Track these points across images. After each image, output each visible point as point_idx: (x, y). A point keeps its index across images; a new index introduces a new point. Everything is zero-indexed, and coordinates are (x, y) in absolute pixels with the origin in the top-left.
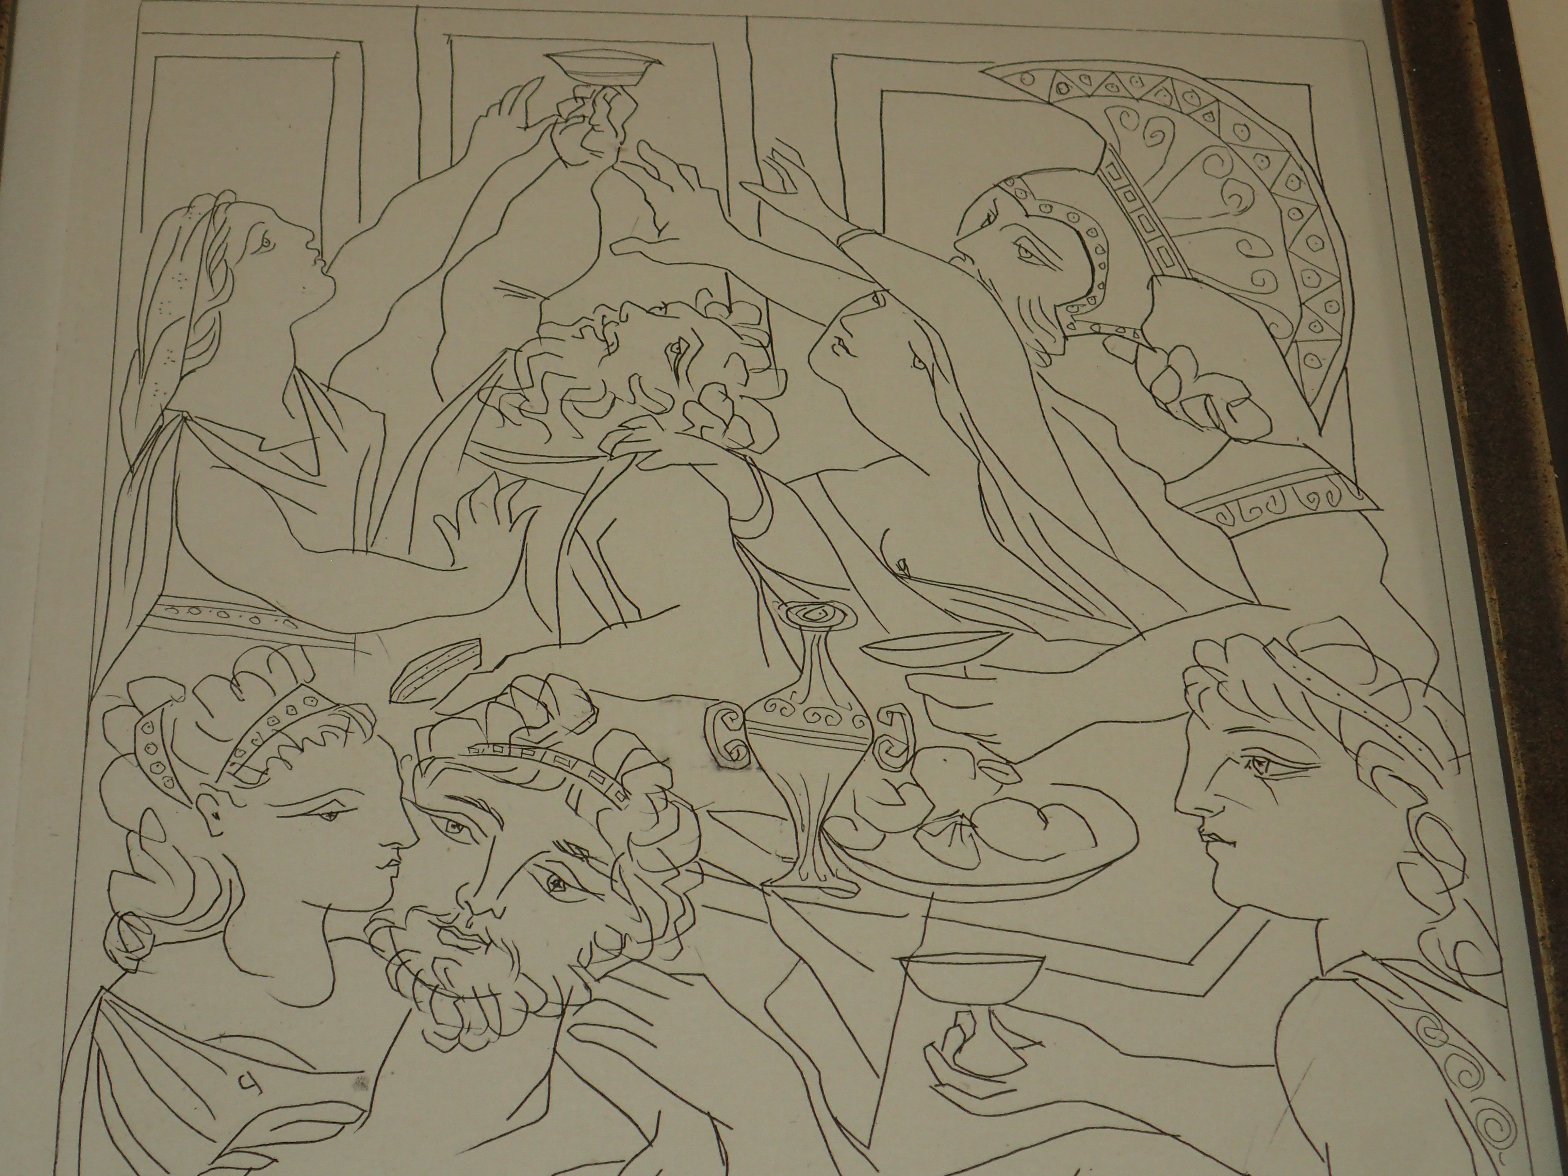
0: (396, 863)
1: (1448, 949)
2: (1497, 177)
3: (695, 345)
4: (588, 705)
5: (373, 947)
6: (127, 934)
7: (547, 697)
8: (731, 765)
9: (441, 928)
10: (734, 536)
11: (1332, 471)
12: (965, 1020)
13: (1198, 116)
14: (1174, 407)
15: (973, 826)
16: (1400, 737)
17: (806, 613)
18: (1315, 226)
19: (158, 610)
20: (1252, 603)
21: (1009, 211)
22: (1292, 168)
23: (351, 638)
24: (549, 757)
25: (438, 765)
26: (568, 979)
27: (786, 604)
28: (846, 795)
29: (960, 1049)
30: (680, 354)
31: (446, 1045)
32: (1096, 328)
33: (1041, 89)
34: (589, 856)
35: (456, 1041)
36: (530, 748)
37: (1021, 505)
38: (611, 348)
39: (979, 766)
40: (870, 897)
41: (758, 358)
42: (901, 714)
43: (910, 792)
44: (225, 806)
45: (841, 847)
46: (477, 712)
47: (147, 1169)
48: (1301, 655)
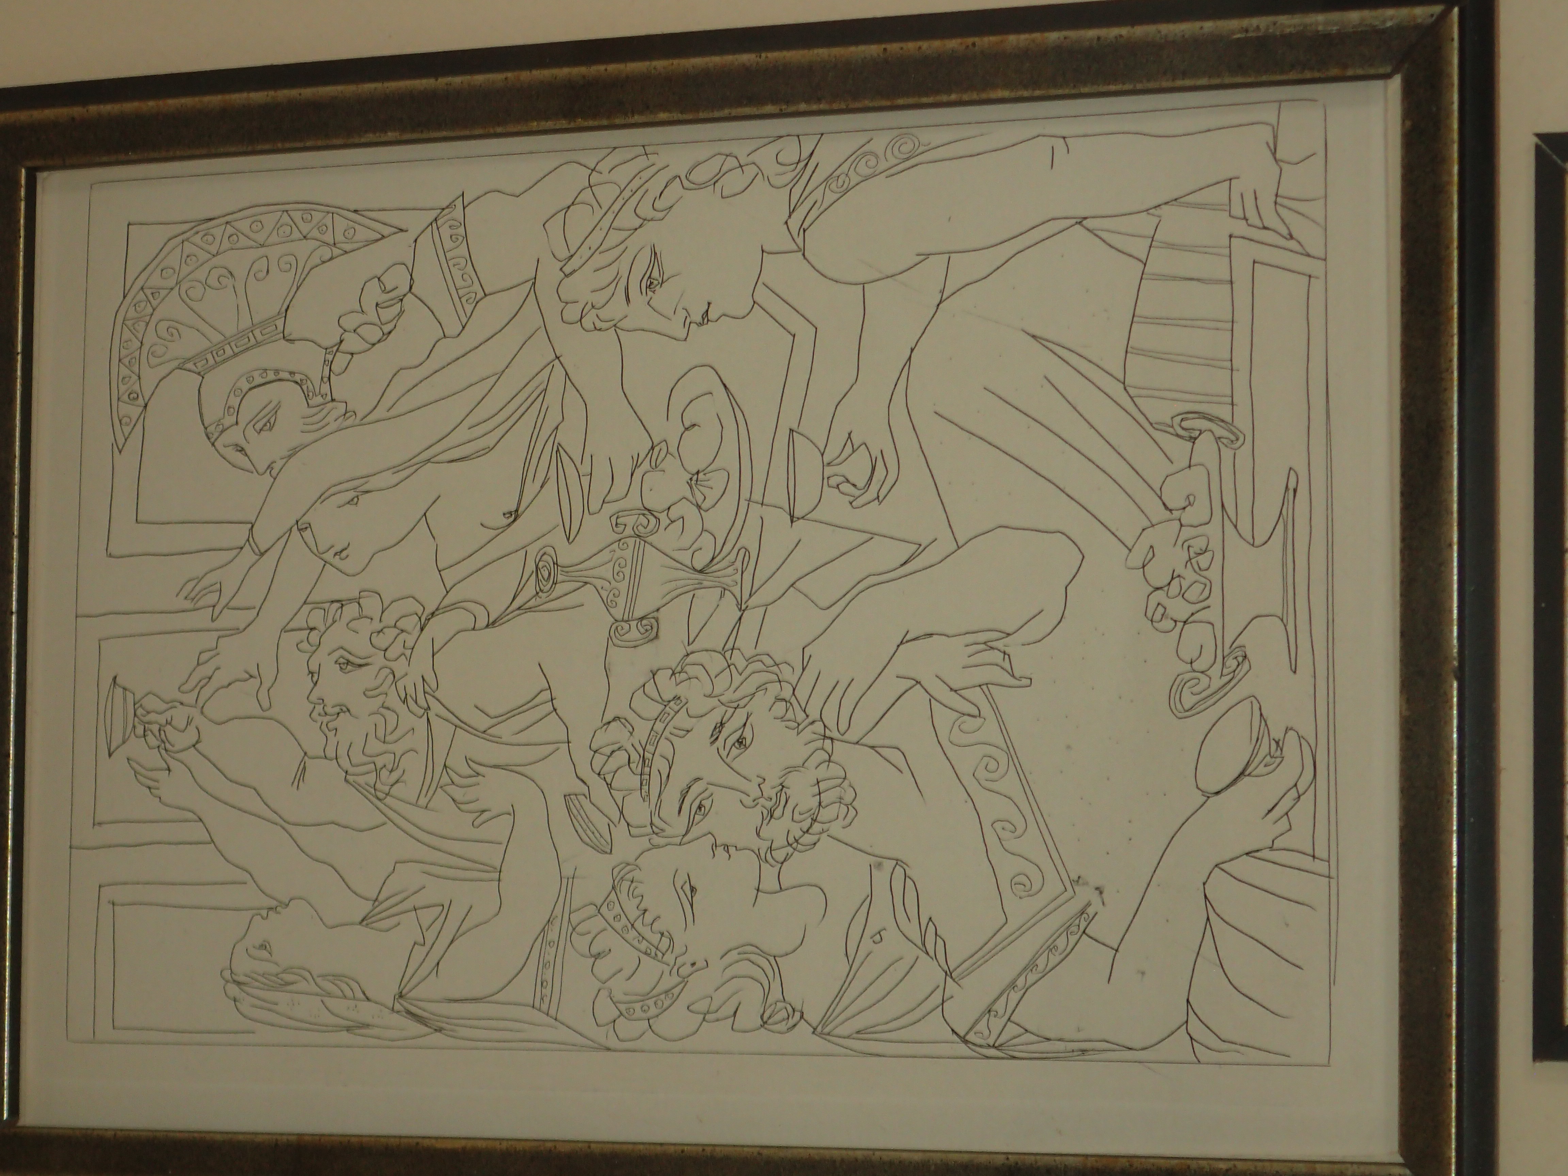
0: (726, 848)
1: (782, 169)
2: (213, 100)
3: (341, 652)
4: (613, 724)
5: (785, 860)
6: (777, 1018)
7: (607, 751)
8: (655, 630)
9: (771, 816)
10: (487, 626)
11: (434, 225)
12: (834, 481)
13: (154, 303)
14: (387, 329)
15: (698, 473)
16: (632, 191)
17: (544, 579)
18: (244, 226)
19: (544, 1008)
20: (534, 284)
21: (234, 435)
22: (197, 239)
23: (565, 881)
24: (651, 748)
25: (656, 820)
26: (807, 734)
27: (537, 593)
28: (676, 555)
29: (854, 485)
30: (348, 662)
31: (852, 812)
32: (325, 380)
33: (134, 411)
34: (721, 723)
35: (849, 806)
36: (644, 761)
37: (462, 434)
38: (343, 709)
40: (749, 539)
41: (351, 610)
43: (674, 513)
44: (688, 959)
45: (713, 559)
46: (618, 796)
47: (937, 998)
48: (572, 252)
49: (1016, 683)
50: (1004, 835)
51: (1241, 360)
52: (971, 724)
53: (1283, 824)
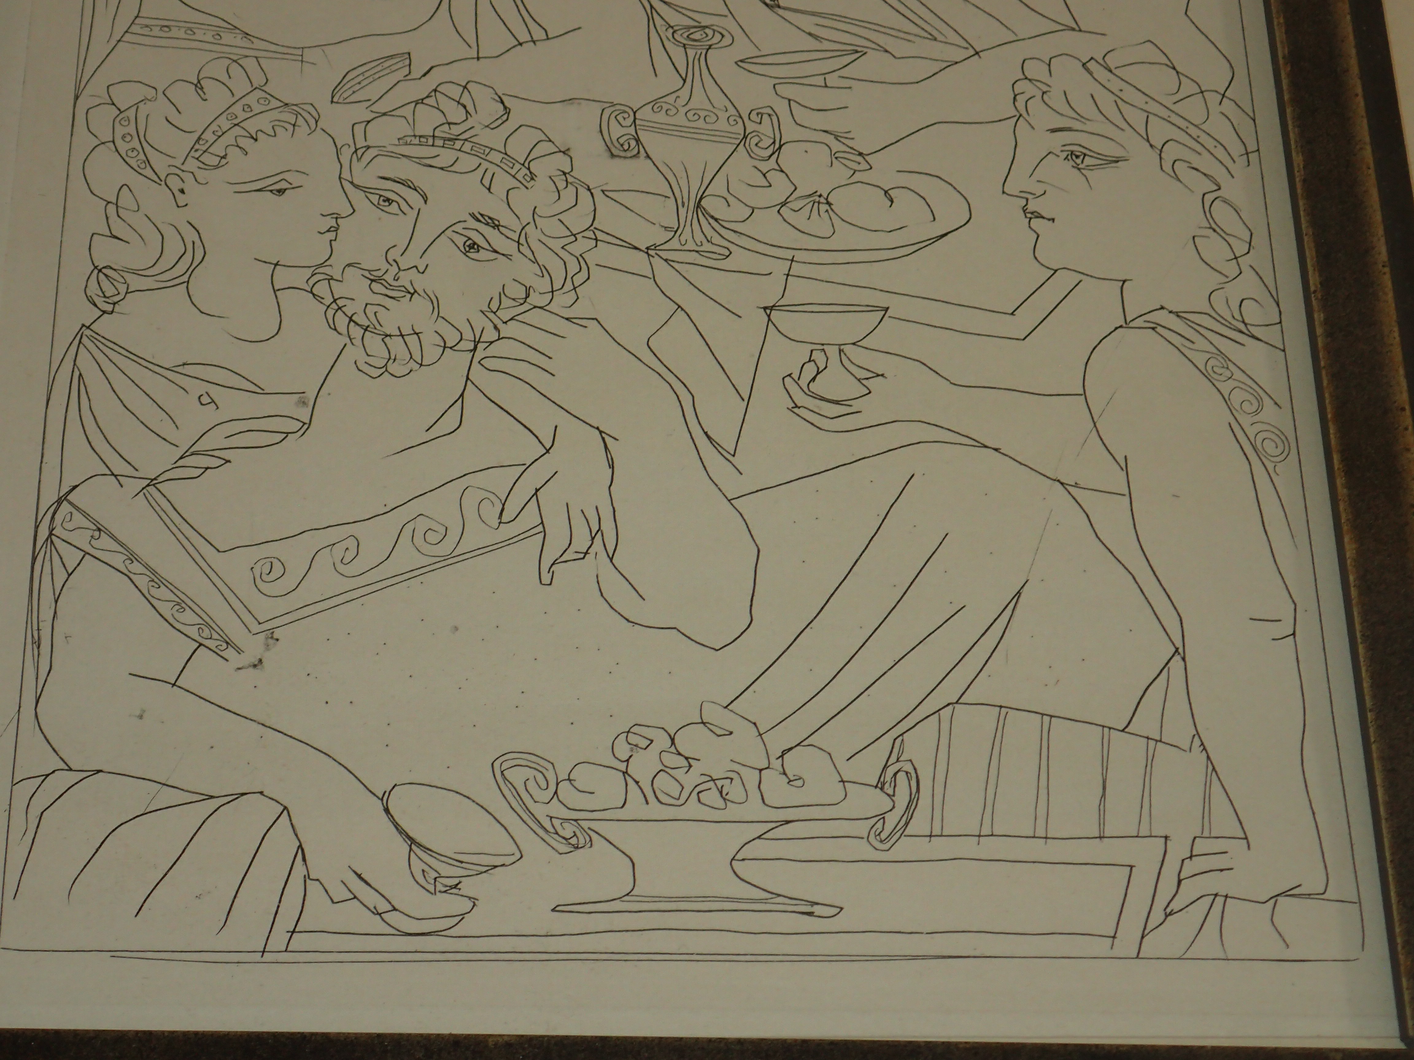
0: (335, 229)
1: (1235, 305)
4: (500, 106)
5: (314, 295)
6: (105, 284)
7: (466, 100)
8: (622, 154)
9: (372, 281)
12: (819, 356)
15: (829, 203)
16: (1198, 137)
17: (690, 34)
19: (135, 29)
20: (1073, 29)
23: (299, 52)
24: (467, 147)
25: (372, 152)
26: (480, 322)
27: (672, 27)
28: (721, 178)
29: (814, 379)
31: (376, 373)
34: (499, 225)
35: (384, 369)
36: (450, 140)
39: (835, 156)
40: (740, 259)
42: (770, 115)
43: (775, 177)
44: (189, 183)
45: (716, 220)
46: (407, 111)
47: (119, 467)
48: (1114, 71)
49: (545, 567)
50: (338, 551)
51: (990, 847)
52: (491, 513)
53: (340, 893)
